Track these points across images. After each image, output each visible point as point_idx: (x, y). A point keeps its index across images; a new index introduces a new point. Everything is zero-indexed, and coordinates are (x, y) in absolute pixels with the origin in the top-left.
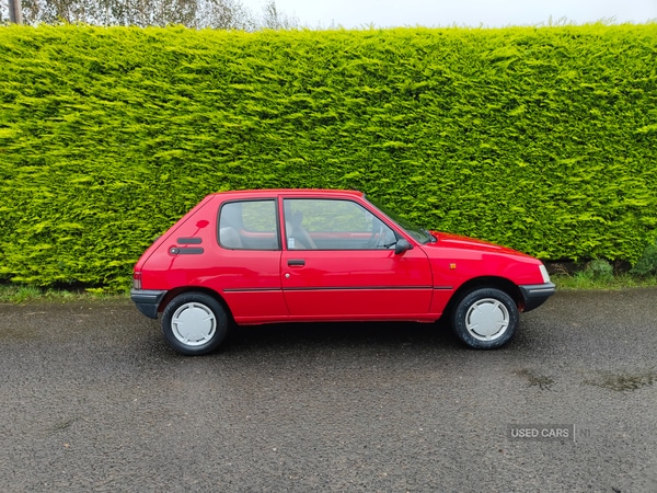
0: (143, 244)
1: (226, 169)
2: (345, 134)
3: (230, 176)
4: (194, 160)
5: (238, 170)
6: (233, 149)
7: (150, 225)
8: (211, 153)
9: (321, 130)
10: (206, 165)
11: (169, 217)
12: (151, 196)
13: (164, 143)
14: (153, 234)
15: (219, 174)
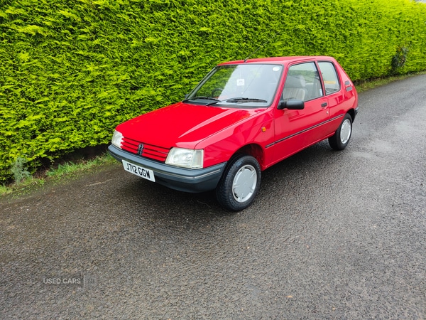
0: (9, 133)
1: (86, 47)
2: (174, 20)
3: (91, 54)
4: (54, 38)
5: (98, 49)
6: (91, 28)
7: (13, 112)
8: (71, 30)
9: (157, 14)
10: (67, 43)
11: (33, 100)
12: (10, 79)
13: (16, 16)
14: (18, 120)
15: (81, 52)
